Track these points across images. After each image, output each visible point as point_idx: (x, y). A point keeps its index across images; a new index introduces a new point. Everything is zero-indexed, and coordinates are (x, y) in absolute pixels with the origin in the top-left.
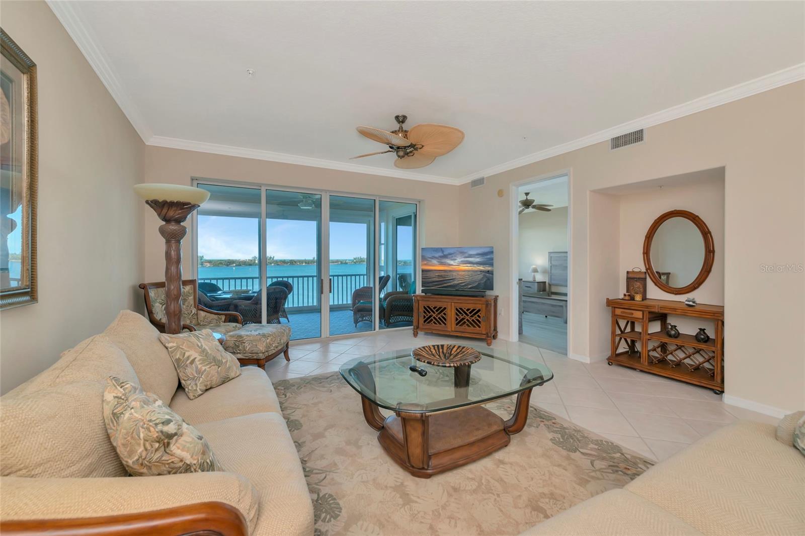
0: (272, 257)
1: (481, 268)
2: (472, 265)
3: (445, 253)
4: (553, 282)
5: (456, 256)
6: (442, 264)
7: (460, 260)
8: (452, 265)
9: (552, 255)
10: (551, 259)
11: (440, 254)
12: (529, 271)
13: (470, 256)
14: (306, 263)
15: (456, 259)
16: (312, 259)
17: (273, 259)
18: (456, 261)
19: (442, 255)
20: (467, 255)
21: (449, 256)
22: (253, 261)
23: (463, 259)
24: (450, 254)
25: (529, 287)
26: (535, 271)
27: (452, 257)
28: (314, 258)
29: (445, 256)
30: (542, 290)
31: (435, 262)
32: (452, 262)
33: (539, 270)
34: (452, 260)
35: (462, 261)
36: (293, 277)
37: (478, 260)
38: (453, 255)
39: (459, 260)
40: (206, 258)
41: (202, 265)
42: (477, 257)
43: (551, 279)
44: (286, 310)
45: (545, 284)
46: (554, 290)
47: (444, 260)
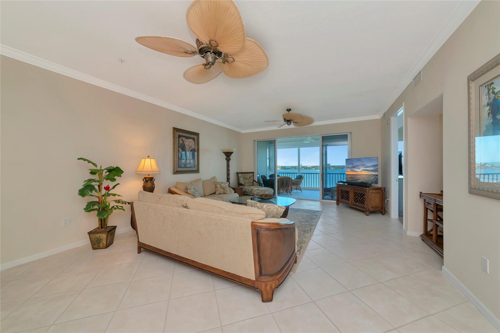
1: (373, 173)
2: (368, 172)
3: (354, 165)
5: (359, 167)
6: (352, 171)
8: (357, 172)
11: (352, 166)
13: (368, 167)
15: (360, 169)
18: (360, 170)
19: (353, 166)
20: (366, 166)
21: (356, 167)
23: (364, 168)
27: (358, 167)
29: (354, 167)
31: (349, 170)
32: (358, 170)
34: (358, 169)
35: (363, 170)
36: (304, 173)
37: (372, 169)
38: (358, 166)
39: (361, 169)
40: (331, 165)
41: (330, 168)
42: (371, 167)
44: (301, 188)
47: (354, 169)
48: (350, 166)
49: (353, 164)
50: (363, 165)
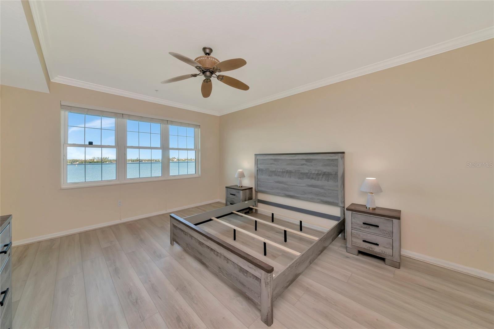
0: (107, 158)
4: (260, 189)
9: (258, 157)
10: (257, 162)
12: (236, 176)
14: (132, 161)
16: (136, 159)
17: (108, 159)
22: (93, 160)
25: (234, 195)
26: (242, 175)
28: (137, 158)
30: (247, 198)
33: (245, 174)
43: (257, 185)
45: (252, 191)
46: (261, 197)
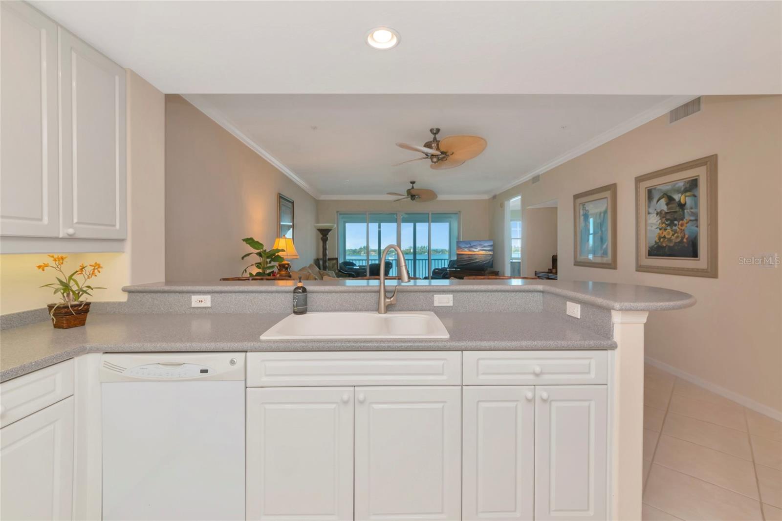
1: (491, 253)
2: (485, 251)
3: (472, 245)
5: (477, 247)
6: (470, 251)
7: (479, 249)
11: (469, 246)
13: (485, 247)
20: (483, 246)
23: (481, 248)
24: (474, 246)
29: (472, 247)
31: (466, 250)
32: (475, 250)
37: (489, 249)
42: (488, 247)
47: (471, 249)
48: (467, 246)
49: (470, 244)
50: (480, 245)
